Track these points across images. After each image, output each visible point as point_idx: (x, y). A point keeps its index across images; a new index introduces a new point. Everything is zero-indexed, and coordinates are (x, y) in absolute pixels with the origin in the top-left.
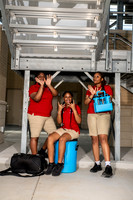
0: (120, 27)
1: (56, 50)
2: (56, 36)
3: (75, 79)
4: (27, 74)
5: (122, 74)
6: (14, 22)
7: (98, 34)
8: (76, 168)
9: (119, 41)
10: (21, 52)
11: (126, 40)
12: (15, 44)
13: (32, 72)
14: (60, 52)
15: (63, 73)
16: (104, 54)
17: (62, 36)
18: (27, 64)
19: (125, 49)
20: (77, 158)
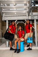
1: (15, 14)
4: (7, 21)
8: (24, 50)
13: (9, 21)
18: (7, 18)
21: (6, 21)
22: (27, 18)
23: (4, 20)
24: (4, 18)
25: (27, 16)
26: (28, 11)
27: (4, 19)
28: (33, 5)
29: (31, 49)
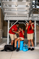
0: (36, 7)
1: (17, 14)
2: (17, 10)
3: (23, 23)
4: (9, 21)
5: (36, 21)
6: (4, 6)
7: (29, 9)
9: (35, 11)
10: (7, 15)
11: (38, 11)
12: (5, 13)
14: (18, 15)
15: (19, 21)
16: (31, 15)
17: (19, 10)
18: (9, 18)
19: (38, 14)
26: (29, 12)
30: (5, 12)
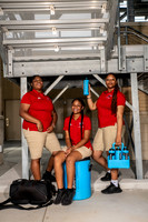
0: (131, 19)
1: (57, 50)
18: (23, 69)
20: (91, 180)
21: (18, 80)
22: (103, 66)
23: (11, 75)
24: (10, 67)
25: (103, 58)
26: (105, 39)
27: (10, 71)
28: (126, 18)
29: (118, 190)
30: (5, 42)
